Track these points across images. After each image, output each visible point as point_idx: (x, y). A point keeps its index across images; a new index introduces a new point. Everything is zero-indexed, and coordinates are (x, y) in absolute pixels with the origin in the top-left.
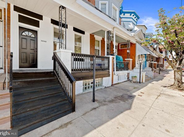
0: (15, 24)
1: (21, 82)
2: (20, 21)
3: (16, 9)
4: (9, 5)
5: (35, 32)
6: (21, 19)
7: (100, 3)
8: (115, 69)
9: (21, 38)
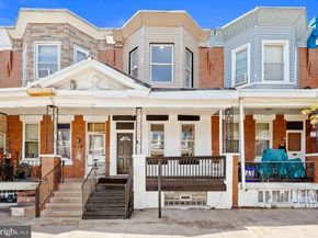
0: (114, 131)
2: (117, 128)
3: (115, 118)
4: (109, 116)
5: (130, 135)
6: (119, 126)
7: (234, 52)
8: (243, 179)
9: (119, 144)
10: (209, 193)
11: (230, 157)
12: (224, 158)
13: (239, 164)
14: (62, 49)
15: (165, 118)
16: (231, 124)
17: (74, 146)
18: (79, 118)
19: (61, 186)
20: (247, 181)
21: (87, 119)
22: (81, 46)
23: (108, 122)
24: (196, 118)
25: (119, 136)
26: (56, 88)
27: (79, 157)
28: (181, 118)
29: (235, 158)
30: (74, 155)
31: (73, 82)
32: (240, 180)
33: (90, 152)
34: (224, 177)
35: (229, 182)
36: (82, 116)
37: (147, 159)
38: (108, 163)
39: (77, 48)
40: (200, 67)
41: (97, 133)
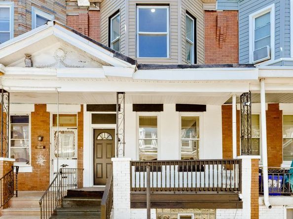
0: (89, 126)
1: (70, 201)
2: (93, 122)
3: (90, 108)
4: (82, 106)
5: (111, 132)
6: (96, 119)
7: (252, 17)
8: (266, 191)
9: (96, 144)
10: (218, 211)
11: (247, 161)
12: (239, 162)
13: (261, 171)
14: (16, 12)
15: (159, 108)
16: (249, 115)
17: (34, 146)
18: (40, 108)
19: (14, 201)
20: (270, 194)
21: (52, 109)
22: (43, 8)
23: (81, 114)
24: (202, 108)
25: (96, 132)
26: (5, 65)
27: (41, 161)
28: (180, 108)
29: (255, 163)
30: (34, 159)
31: (29, 56)
32: (261, 193)
33: (57, 156)
34: (239, 189)
35: (246, 195)
36: (45, 106)
37: (132, 163)
38: (80, 169)
39: (37, 12)
40: (207, 38)
41: (64, 129)
